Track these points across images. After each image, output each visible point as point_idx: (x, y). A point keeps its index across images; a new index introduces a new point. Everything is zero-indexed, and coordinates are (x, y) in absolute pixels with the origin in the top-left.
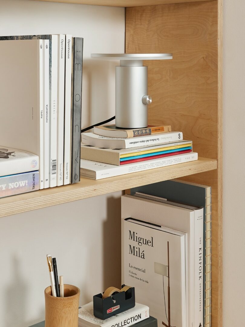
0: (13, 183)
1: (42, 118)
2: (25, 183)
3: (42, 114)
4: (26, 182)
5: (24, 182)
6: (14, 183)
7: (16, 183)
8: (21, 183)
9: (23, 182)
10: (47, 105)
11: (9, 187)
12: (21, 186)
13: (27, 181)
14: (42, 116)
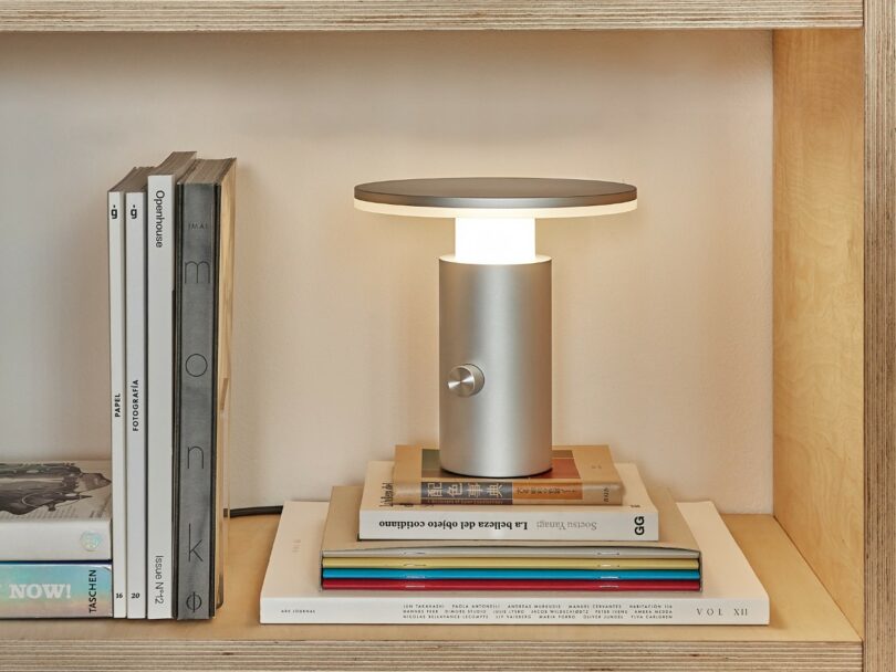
0: (23, 586)
1: (117, 415)
2: (61, 591)
3: (116, 405)
4: (65, 589)
5: (59, 588)
6: (25, 586)
7: (33, 585)
8: (50, 589)
9: (55, 587)
10: (135, 382)
11: (10, 594)
12: (49, 596)
13: (69, 587)
14: (118, 410)
